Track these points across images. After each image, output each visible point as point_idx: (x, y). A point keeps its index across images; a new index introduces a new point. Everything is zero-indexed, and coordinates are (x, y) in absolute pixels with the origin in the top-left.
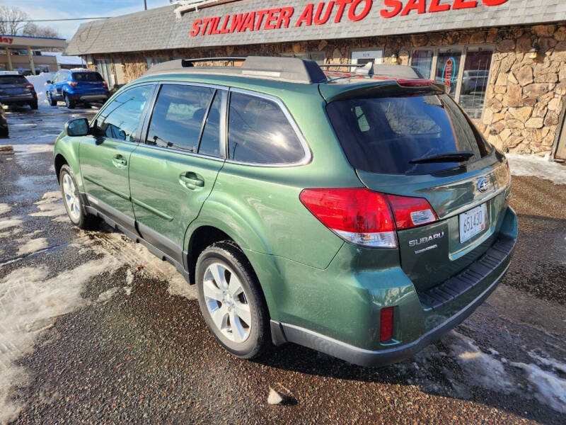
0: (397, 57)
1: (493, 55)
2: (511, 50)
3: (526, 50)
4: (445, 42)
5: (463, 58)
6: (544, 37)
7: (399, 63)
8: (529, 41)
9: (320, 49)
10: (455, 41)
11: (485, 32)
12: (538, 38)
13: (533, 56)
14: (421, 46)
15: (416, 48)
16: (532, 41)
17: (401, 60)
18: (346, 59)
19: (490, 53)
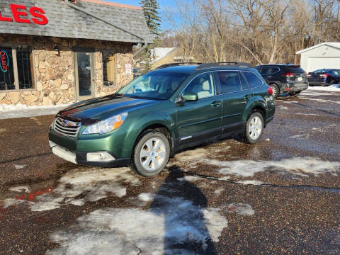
1: (33, 51)
2: (43, 49)
3: (51, 49)
5: (14, 51)
8: (50, 45)
13: (56, 53)
19: (31, 49)
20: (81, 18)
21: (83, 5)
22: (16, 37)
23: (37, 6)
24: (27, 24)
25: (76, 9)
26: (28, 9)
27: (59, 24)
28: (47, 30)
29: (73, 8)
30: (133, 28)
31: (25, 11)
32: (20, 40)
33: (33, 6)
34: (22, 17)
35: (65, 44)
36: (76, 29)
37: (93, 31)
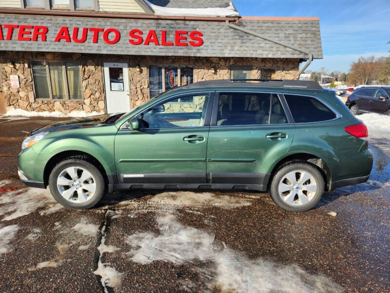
0: (140, 68)
1: (194, 70)
2: (202, 68)
3: (209, 69)
4: (168, 62)
5: (179, 71)
6: (215, 63)
7: (141, 71)
8: (209, 65)
9: (74, 59)
10: (174, 62)
11: (188, 59)
12: (213, 63)
13: (213, 71)
14: (154, 63)
15: (151, 63)
16: (211, 65)
17: (142, 70)
18: (100, 67)
19: (192, 69)
20: (238, 37)
21: (244, 24)
22: (181, 59)
23: (198, 30)
24: (183, 47)
25: (235, 29)
26: (189, 33)
27: (213, 44)
28: (200, 51)
29: (233, 28)
30: (298, 42)
31: (185, 36)
32: (184, 61)
33: (194, 30)
34: (182, 41)
35: (222, 63)
36: (229, 48)
37: (246, 49)
